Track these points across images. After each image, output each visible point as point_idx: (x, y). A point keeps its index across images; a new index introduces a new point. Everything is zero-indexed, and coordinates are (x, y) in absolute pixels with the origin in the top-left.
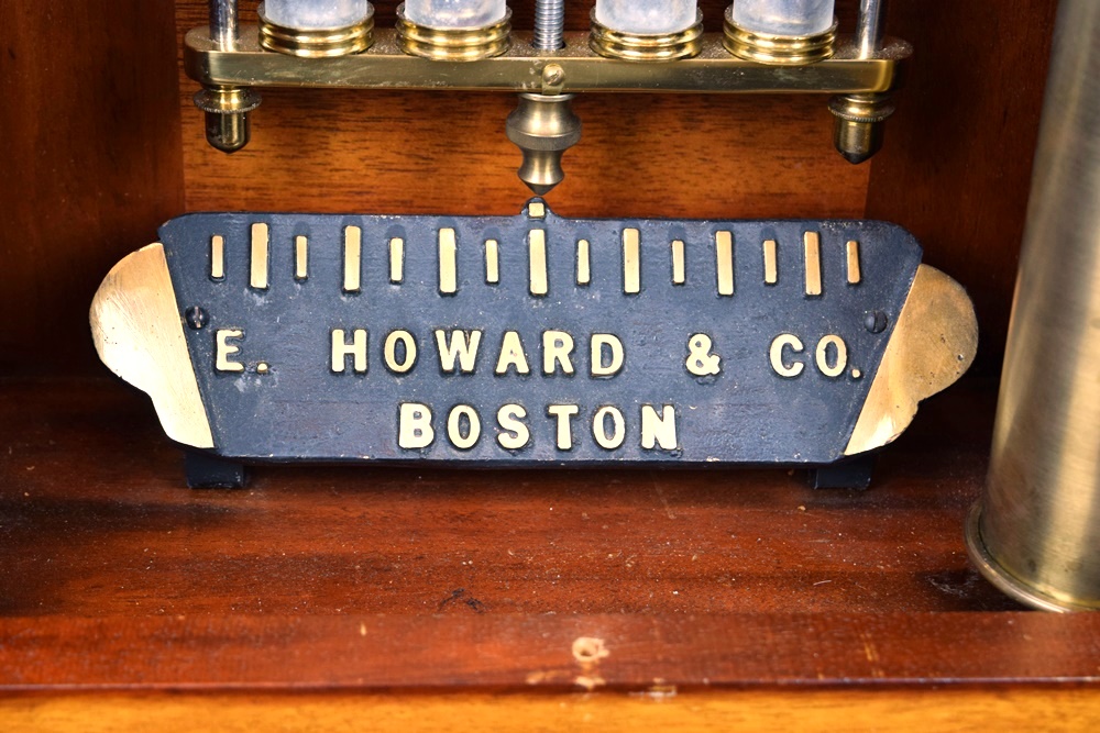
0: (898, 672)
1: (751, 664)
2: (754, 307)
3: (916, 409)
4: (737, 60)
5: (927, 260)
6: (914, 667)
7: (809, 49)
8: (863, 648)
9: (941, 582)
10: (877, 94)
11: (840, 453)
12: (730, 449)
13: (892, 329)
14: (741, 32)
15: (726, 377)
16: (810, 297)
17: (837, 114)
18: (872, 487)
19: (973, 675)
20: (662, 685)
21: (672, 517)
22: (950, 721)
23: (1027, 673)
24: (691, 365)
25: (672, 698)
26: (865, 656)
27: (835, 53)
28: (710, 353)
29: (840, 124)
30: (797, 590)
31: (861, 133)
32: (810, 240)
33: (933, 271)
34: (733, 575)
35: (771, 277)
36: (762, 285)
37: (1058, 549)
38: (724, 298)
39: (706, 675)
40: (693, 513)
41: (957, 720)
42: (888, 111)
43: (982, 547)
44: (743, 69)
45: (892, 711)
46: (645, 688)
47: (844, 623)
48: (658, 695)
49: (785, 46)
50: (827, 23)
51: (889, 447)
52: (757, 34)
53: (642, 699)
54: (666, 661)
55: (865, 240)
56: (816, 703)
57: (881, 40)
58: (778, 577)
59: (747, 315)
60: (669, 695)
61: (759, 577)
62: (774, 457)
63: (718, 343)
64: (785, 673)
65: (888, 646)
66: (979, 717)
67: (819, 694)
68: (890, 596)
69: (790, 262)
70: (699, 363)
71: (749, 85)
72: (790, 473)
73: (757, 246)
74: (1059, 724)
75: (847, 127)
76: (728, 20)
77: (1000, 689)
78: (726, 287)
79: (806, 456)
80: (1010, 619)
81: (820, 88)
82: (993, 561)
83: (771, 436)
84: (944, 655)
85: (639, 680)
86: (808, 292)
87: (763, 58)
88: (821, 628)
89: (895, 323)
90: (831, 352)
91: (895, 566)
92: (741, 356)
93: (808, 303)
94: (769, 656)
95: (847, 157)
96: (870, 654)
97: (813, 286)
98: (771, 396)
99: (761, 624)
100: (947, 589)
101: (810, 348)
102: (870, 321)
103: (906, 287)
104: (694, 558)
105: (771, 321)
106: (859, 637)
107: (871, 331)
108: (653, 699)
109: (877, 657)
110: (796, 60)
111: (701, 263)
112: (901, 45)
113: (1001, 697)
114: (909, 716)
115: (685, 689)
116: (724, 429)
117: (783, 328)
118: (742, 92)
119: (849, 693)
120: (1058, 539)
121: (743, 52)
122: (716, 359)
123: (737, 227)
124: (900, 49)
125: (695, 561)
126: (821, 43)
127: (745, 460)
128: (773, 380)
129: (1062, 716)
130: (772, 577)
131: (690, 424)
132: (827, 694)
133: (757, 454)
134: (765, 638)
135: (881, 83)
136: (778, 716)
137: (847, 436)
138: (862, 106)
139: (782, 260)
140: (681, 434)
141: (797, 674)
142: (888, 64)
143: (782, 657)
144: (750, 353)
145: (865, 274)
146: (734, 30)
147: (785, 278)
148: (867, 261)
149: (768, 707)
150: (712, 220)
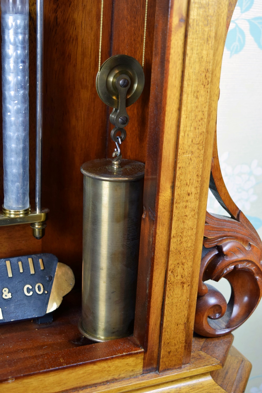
0: (69, 364)
1: (33, 369)
2: (18, 279)
3: (62, 299)
4: (6, 217)
5: (60, 261)
6: (73, 361)
7: (25, 213)
8: (60, 359)
9: (74, 341)
10: (42, 222)
11: (45, 313)
12: (17, 317)
13: (53, 280)
14: (7, 210)
15: (13, 298)
16: (32, 275)
17: (33, 228)
18: (53, 321)
19: (87, 361)
20: (11, 378)
21: (3, 338)
22: (83, 373)
23: (100, 358)
24: (4, 297)
25: (14, 381)
26: (60, 361)
27: (31, 213)
28: (8, 293)
29: (34, 230)
30: (39, 350)
31: (39, 232)
32: (30, 260)
33: (61, 264)
34: (22, 350)
35: (21, 271)
36: (19, 273)
37: (100, 326)
38: (10, 278)
39: (22, 374)
40: (8, 336)
41: (85, 373)
42: (45, 226)
43: (83, 329)
44: (9, 219)
45: (69, 374)
46: (7, 380)
47: (54, 354)
48: (10, 381)
49: (18, 213)
50: (28, 206)
51: (57, 310)
52: (11, 210)
53: (6, 383)
54: (11, 372)
55: (44, 258)
56: (50, 375)
57: (42, 209)
58: (34, 348)
59: (16, 281)
60: (13, 380)
61: (29, 349)
62: (28, 317)
63: (10, 290)
64: (42, 369)
65: (66, 358)
66: (90, 371)
67: (51, 373)
68: (63, 347)
69: (26, 267)
70: (6, 296)
71: (11, 223)
72: (32, 321)
73: (17, 263)
74: (109, 369)
75: (36, 230)
76: (3, 208)
77: (94, 363)
78: (10, 275)
79: (37, 315)
80: (94, 345)
81: (28, 222)
82: (86, 332)
83: (27, 311)
84: (79, 357)
85: (5, 378)
86: (31, 273)
87: (12, 216)
88: (49, 356)
89: (54, 278)
90: (39, 288)
91: (63, 340)
92: (16, 292)
93: (31, 276)
94: (37, 366)
95: (37, 238)
96: (62, 360)
97: (32, 272)
98: (25, 302)
99: (33, 358)
100: (76, 343)
101: (34, 287)
102: (48, 279)
103: (55, 269)
104: (11, 347)
105: (23, 282)
106: (58, 357)
107: (48, 281)
108: (9, 382)
109: (63, 361)
110: (21, 216)
111: (3, 270)
112: (46, 209)
113: (94, 365)
114: (74, 374)
115: (17, 378)
116: (15, 311)
117: (26, 284)
118: (9, 225)
119: (58, 371)
120: (100, 323)
121: (8, 215)
122: (10, 294)
123: (11, 259)
124: (47, 210)
125: (12, 348)
126: (27, 211)
127: (21, 319)
128: (25, 297)
129: (109, 367)
130: (32, 348)
131: (6, 312)
132: (53, 372)
133: (24, 317)
134: (35, 362)
135: (43, 219)
136: (41, 381)
137: (46, 308)
138: (38, 225)
139: (24, 266)
140: (4, 315)
141: (45, 369)
142: (44, 215)
143: (40, 365)
144: (19, 291)
145: (45, 267)
146: (5, 210)
147: (25, 271)
148: (45, 263)
149: (39, 379)
150: (4, 258)
